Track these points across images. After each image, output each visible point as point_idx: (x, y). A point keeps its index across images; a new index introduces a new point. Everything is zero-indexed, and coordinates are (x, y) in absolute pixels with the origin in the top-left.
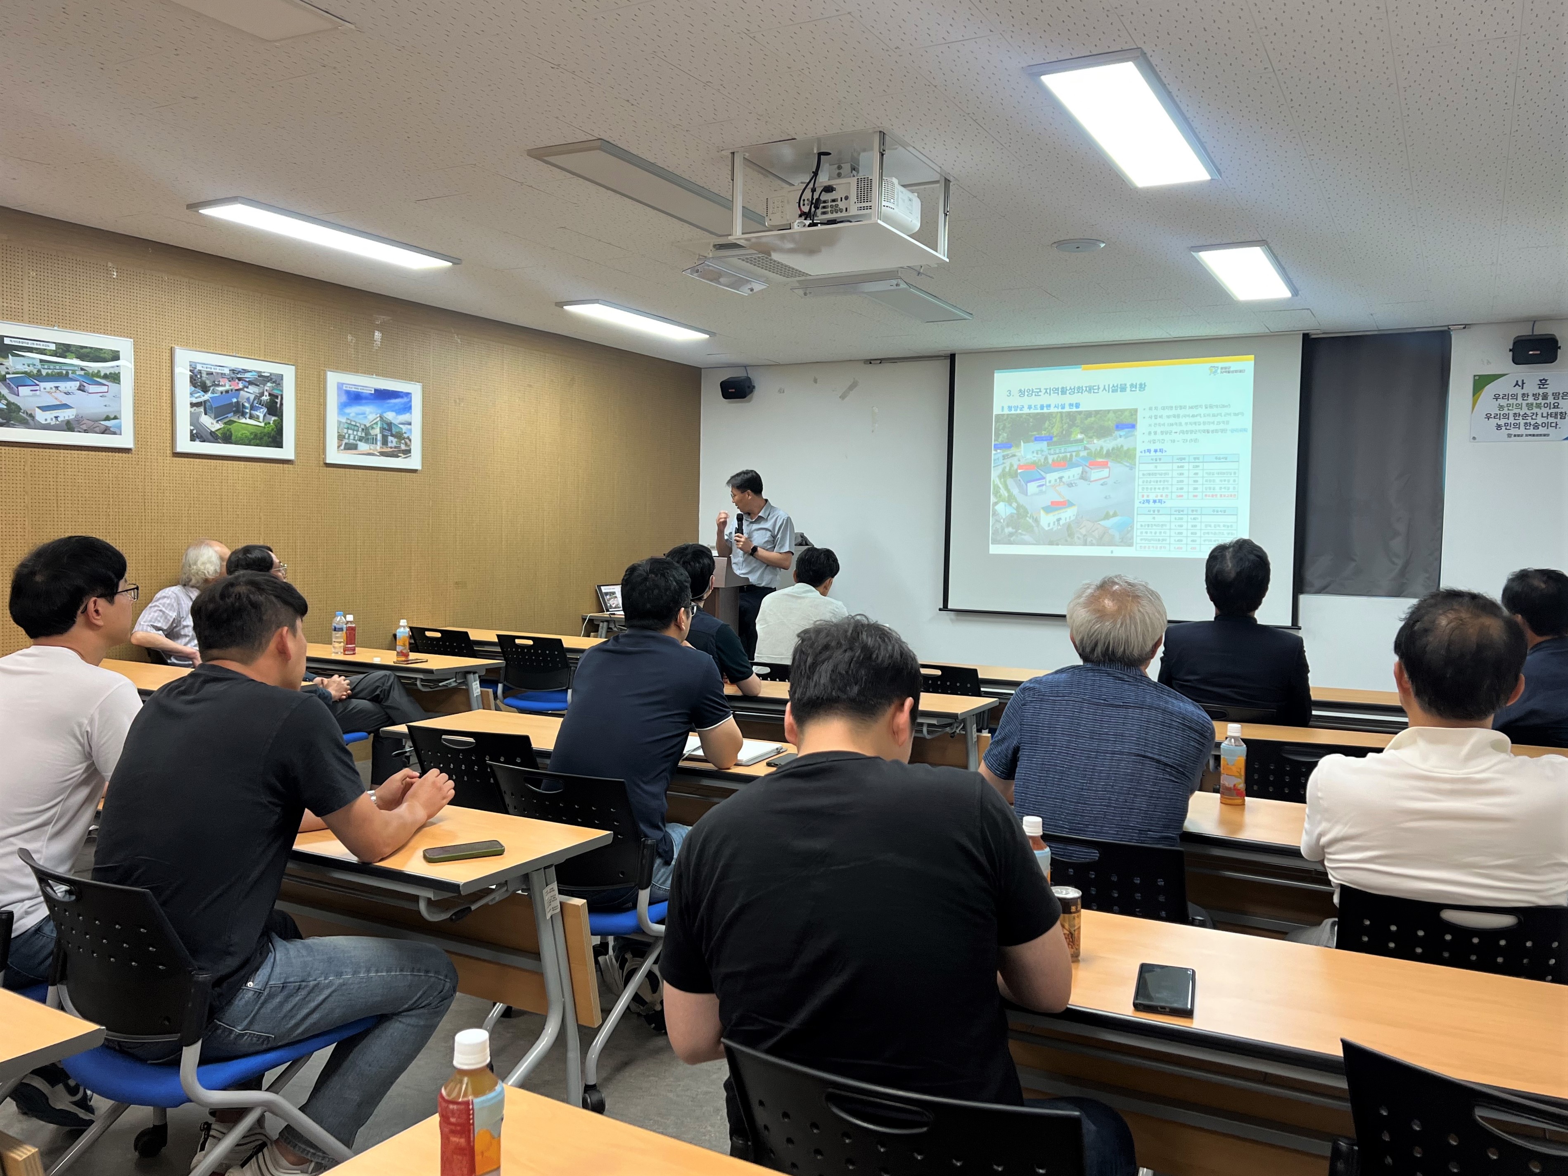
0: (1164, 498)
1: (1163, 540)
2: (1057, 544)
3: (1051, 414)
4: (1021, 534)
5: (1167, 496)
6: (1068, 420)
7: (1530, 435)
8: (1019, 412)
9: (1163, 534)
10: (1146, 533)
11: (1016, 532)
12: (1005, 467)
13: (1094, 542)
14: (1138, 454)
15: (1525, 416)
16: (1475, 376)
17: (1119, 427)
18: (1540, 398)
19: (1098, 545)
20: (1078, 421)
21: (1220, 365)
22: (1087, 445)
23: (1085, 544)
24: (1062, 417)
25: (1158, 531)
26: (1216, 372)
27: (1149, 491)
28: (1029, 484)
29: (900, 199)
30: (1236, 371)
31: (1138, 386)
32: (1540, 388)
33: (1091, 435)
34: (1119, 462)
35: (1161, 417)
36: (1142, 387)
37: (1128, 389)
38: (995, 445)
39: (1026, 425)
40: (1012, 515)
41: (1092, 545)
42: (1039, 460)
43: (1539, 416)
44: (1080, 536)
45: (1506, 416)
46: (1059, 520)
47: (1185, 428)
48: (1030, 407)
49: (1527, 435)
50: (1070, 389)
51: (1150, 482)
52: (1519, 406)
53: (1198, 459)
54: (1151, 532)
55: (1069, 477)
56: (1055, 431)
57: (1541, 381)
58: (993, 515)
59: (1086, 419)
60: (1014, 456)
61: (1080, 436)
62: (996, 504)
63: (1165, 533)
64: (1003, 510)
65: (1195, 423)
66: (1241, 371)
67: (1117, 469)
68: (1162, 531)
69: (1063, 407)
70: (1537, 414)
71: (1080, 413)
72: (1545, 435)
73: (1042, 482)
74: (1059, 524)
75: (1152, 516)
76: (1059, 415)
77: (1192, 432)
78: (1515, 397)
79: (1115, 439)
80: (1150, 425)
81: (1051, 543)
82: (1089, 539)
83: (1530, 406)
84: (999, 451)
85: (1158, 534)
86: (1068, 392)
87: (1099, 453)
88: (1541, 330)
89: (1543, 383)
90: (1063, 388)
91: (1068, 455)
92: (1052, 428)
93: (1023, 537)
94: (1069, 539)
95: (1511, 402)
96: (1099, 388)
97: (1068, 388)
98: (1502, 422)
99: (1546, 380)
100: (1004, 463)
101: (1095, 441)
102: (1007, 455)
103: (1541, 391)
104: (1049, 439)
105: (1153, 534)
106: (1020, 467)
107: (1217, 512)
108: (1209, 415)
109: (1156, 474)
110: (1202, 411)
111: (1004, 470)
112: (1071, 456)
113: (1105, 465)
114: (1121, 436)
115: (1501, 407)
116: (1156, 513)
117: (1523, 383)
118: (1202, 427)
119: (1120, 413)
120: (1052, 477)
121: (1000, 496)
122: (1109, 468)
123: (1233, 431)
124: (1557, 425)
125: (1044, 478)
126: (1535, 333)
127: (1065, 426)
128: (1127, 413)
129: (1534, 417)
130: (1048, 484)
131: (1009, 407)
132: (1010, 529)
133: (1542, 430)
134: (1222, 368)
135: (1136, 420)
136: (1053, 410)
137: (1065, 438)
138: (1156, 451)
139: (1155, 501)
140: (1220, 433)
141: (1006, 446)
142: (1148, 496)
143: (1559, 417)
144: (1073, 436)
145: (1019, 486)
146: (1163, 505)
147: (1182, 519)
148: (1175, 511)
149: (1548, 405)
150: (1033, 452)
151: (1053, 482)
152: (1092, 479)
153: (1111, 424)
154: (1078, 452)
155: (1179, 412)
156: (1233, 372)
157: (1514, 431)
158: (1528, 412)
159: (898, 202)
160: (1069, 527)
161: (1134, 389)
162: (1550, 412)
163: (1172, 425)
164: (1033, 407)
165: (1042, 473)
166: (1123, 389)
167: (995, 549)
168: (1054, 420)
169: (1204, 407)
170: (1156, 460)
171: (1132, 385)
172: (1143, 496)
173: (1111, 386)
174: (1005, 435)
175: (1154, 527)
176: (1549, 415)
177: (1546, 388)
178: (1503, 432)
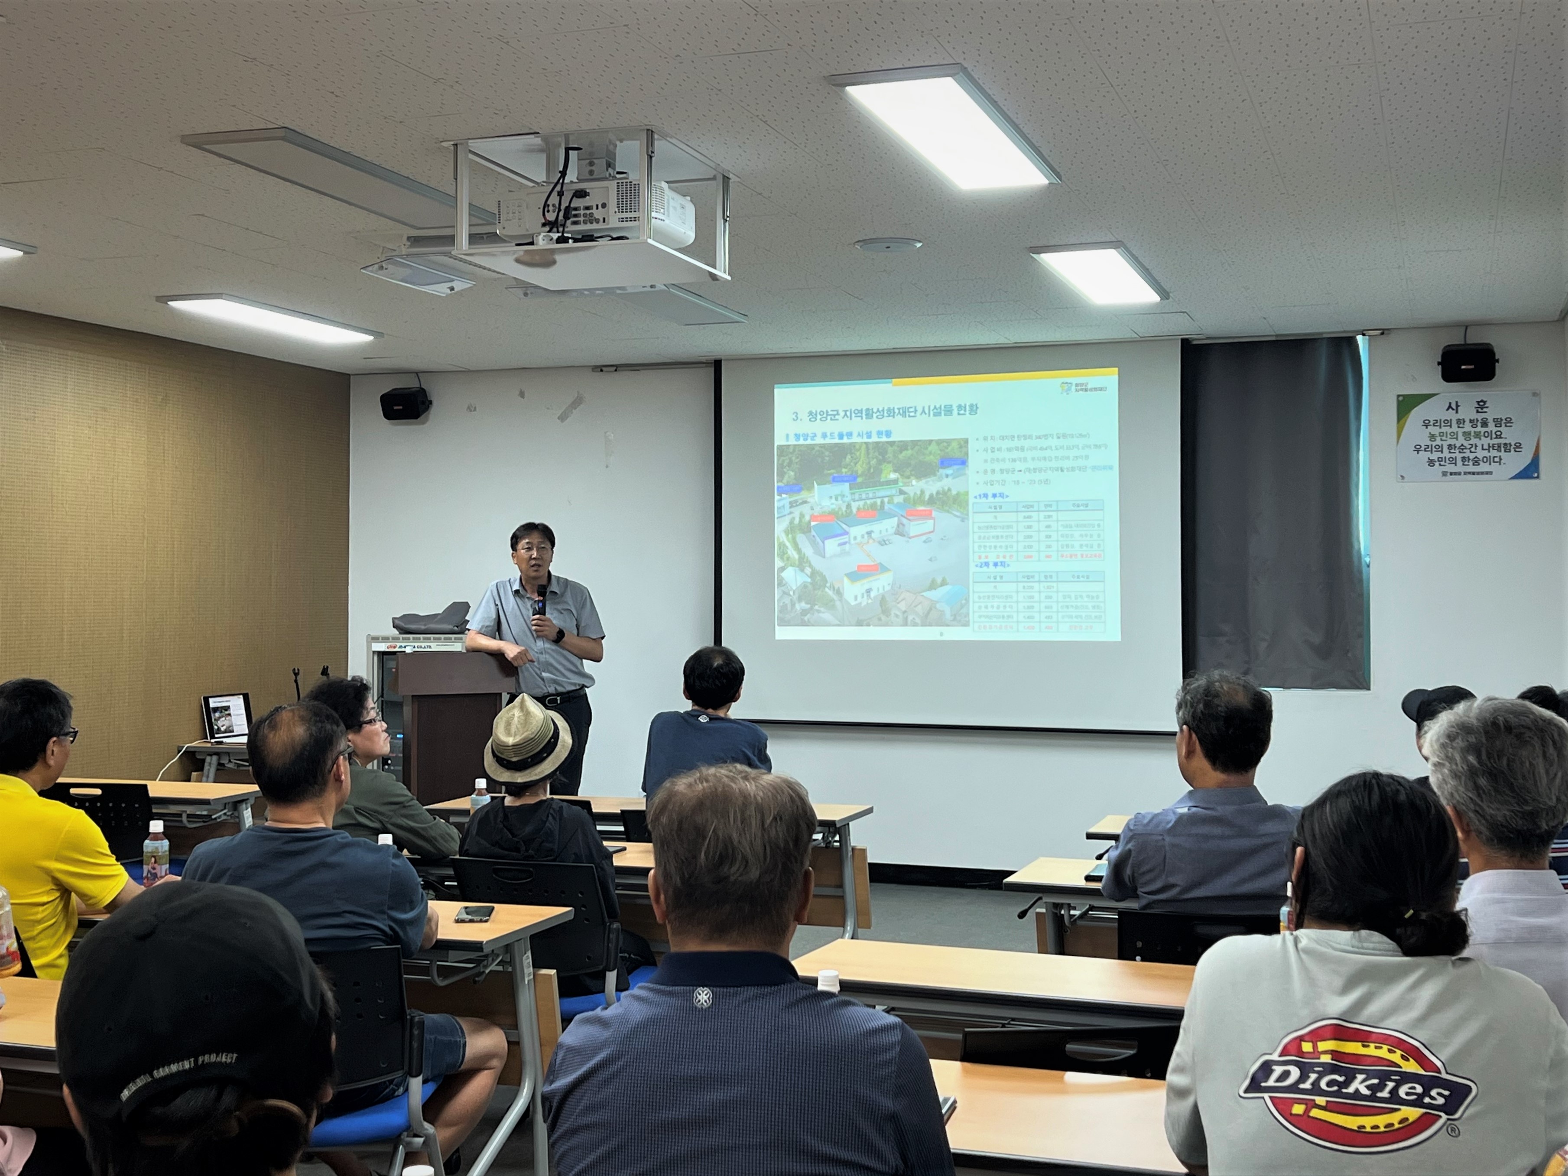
0: (1007, 560)
1: (1009, 617)
2: (869, 625)
3: (853, 445)
4: (819, 611)
5: (1011, 556)
6: (876, 454)
7: (1470, 473)
8: (809, 442)
9: (1008, 609)
10: (986, 607)
11: (811, 608)
12: (794, 518)
13: (918, 621)
14: (971, 500)
15: (1462, 448)
16: (1399, 396)
17: (946, 462)
18: (1479, 424)
19: (924, 625)
20: (890, 455)
21: (1075, 381)
22: (904, 489)
23: (905, 624)
24: (867, 449)
25: (1002, 605)
26: (1069, 389)
27: (988, 549)
28: (826, 542)
29: (671, 209)
30: (1095, 389)
31: (968, 408)
32: (1478, 412)
33: (908, 473)
34: (948, 512)
35: (999, 449)
36: (974, 409)
37: (955, 412)
38: (778, 487)
39: (820, 460)
40: (804, 586)
41: (915, 625)
42: (840, 508)
43: (1479, 448)
44: (898, 613)
45: (1440, 449)
46: (869, 591)
47: (1031, 465)
48: (824, 436)
49: (1465, 473)
50: (878, 410)
51: (988, 538)
52: (1455, 436)
53: (1050, 506)
54: (993, 607)
55: (881, 532)
56: (860, 468)
57: (1478, 402)
58: (778, 585)
59: (901, 452)
60: (805, 502)
61: (893, 476)
62: (782, 569)
63: (1011, 607)
64: (793, 578)
65: (1045, 459)
66: (1101, 389)
67: (944, 521)
68: (1008, 604)
69: (869, 435)
70: (1476, 446)
71: (892, 443)
72: (1487, 473)
73: (845, 538)
74: (869, 596)
75: (993, 584)
76: (864, 446)
77: (1040, 470)
78: (1448, 423)
79: (940, 479)
80: (986, 461)
81: (859, 623)
82: (910, 618)
84: (784, 496)
85: (1001, 609)
86: (875, 415)
87: (919, 500)
88: (1475, 338)
89: (1481, 405)
90: (868, 410)
91: (879, 501)
92: (856, 464)
93: (821, 615)
94: (883, 618)
95: (1444, 429)
96: (916, 411)
97: (875, 410)
98: (1435, 456)
99: (1485, 402)
100: (791, 513)
101: (914, 482)
102: (796, 501)
103: (1480, 416)
104: (852, 479)
105: (995, 609)
106: (813, 518)
107: (1078, 577)
108: (1062, 447)
109: (995, 527)
110: (1053, 442)
111: (791, 522)
112: (882, 502)
113: (928, 515)
114: (947, 476)
115: (1432, 437)
116: (998, 579)
117: (1457, 406)
118: (1054, 464)
119: (945, 444)
120: (857, 531)
121: (788, 558)
122: (934, 519)
123: (1094, 468)
125: (846, 533)
126: (1469, 341)
127: (874, 462)
128: (955, 445)
129: (1473, 450)
130: (852, 542)
131: (796, 435)
132: (804, 605)
133: (1484, 467)
134: (1077, 385)
135: (967, 454)
136: (855, 439)
137: (873, 479)
138: (994, 496)
139: (996, 565)
140: (1077, 471)
141: (792, 488)
142: (987, 557)
143: (1503, 449)
144: (883, 475)
145: (813, 543)
146: (1007, 569)
147: (1032, 587)
148: (1024, 577)
149: (1488, 435)
150: (831, 497)
151: (859, 539)
152: (912, 534)
153: (934, 459)
154: (891, 497)
155: (1022, 443)
156: (1091, 390)
157: (1450, 468)
158: (1466, 444)
159: (668, 211)
160: (883, 600)
161: (962, 412)
162: (1492, 442)
163: (1014, 460)
164: (828, 434)
165: (844, 526)
166: (949, 411)
167: (783, 633)
168: (858, 454)
169: (1055, 437)
170: (996, 508)
171: (960, 407)
172: (980, 557)
173: (932, 408)
174: (792, 473)
175: (996, 600)
176: (1491, 447)
177: (1485, 412)
178: (1437, 469)
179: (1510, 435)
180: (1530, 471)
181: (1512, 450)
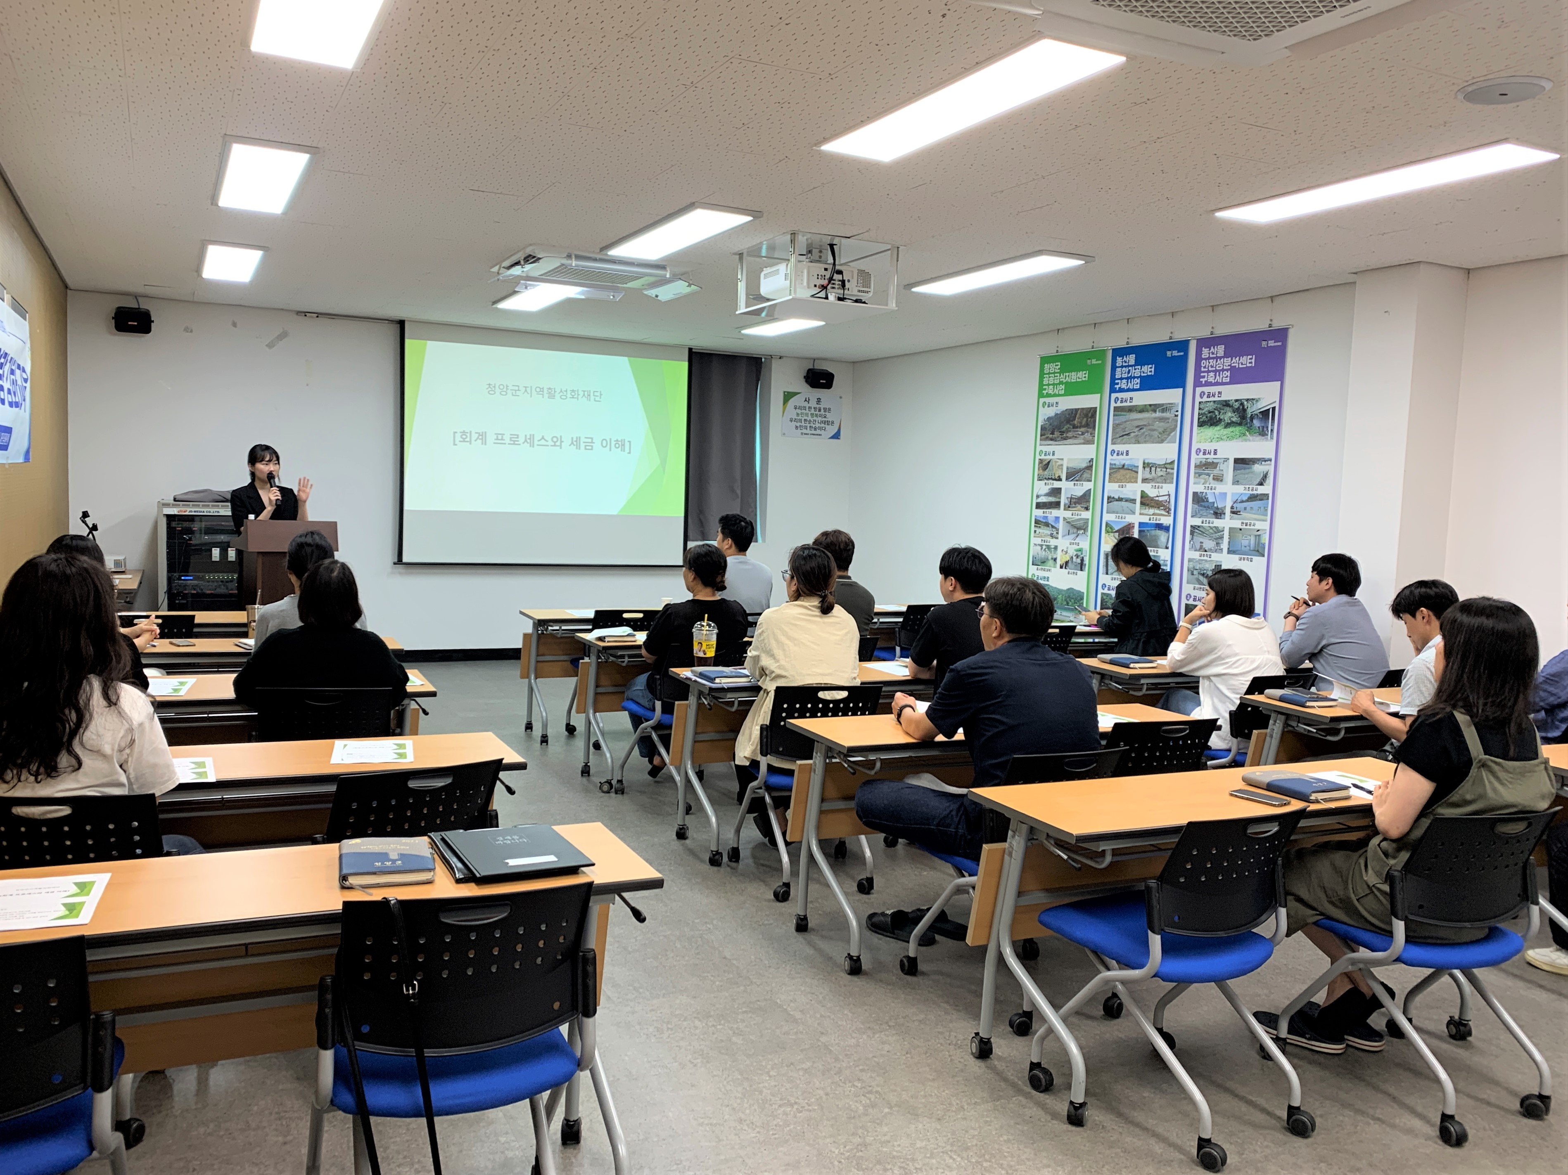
7: (813, 435)
15: (810, 421)
16: (784, 392)
18: (817, 410)
32: (817, 404)
45: (800, 421)
49: (811, 435)
52: (807, 415)
57: (819, 399)
70: (816, 421)
72: (820, 435)
78: (805, 408)
83: (812, 415)
89: (819, 401)
95: (803, 411)
98: (798, 424)
99: (821, 399)
103: (818, 406)
115: (798, 414)
117: (809, 400)
124: (825, 429)
126: (820, 368)
129: (814, 423)
133: (818, 432)
143: (826, 424)
149: (821, 416)
157: (805, 431)
158: (812, 419)
162: (822, 420)
176: (822, 422)
177: (820, 404)
178: (799, 431)
179: (830, 417)
180: (837, 436)
181: (830, 424)
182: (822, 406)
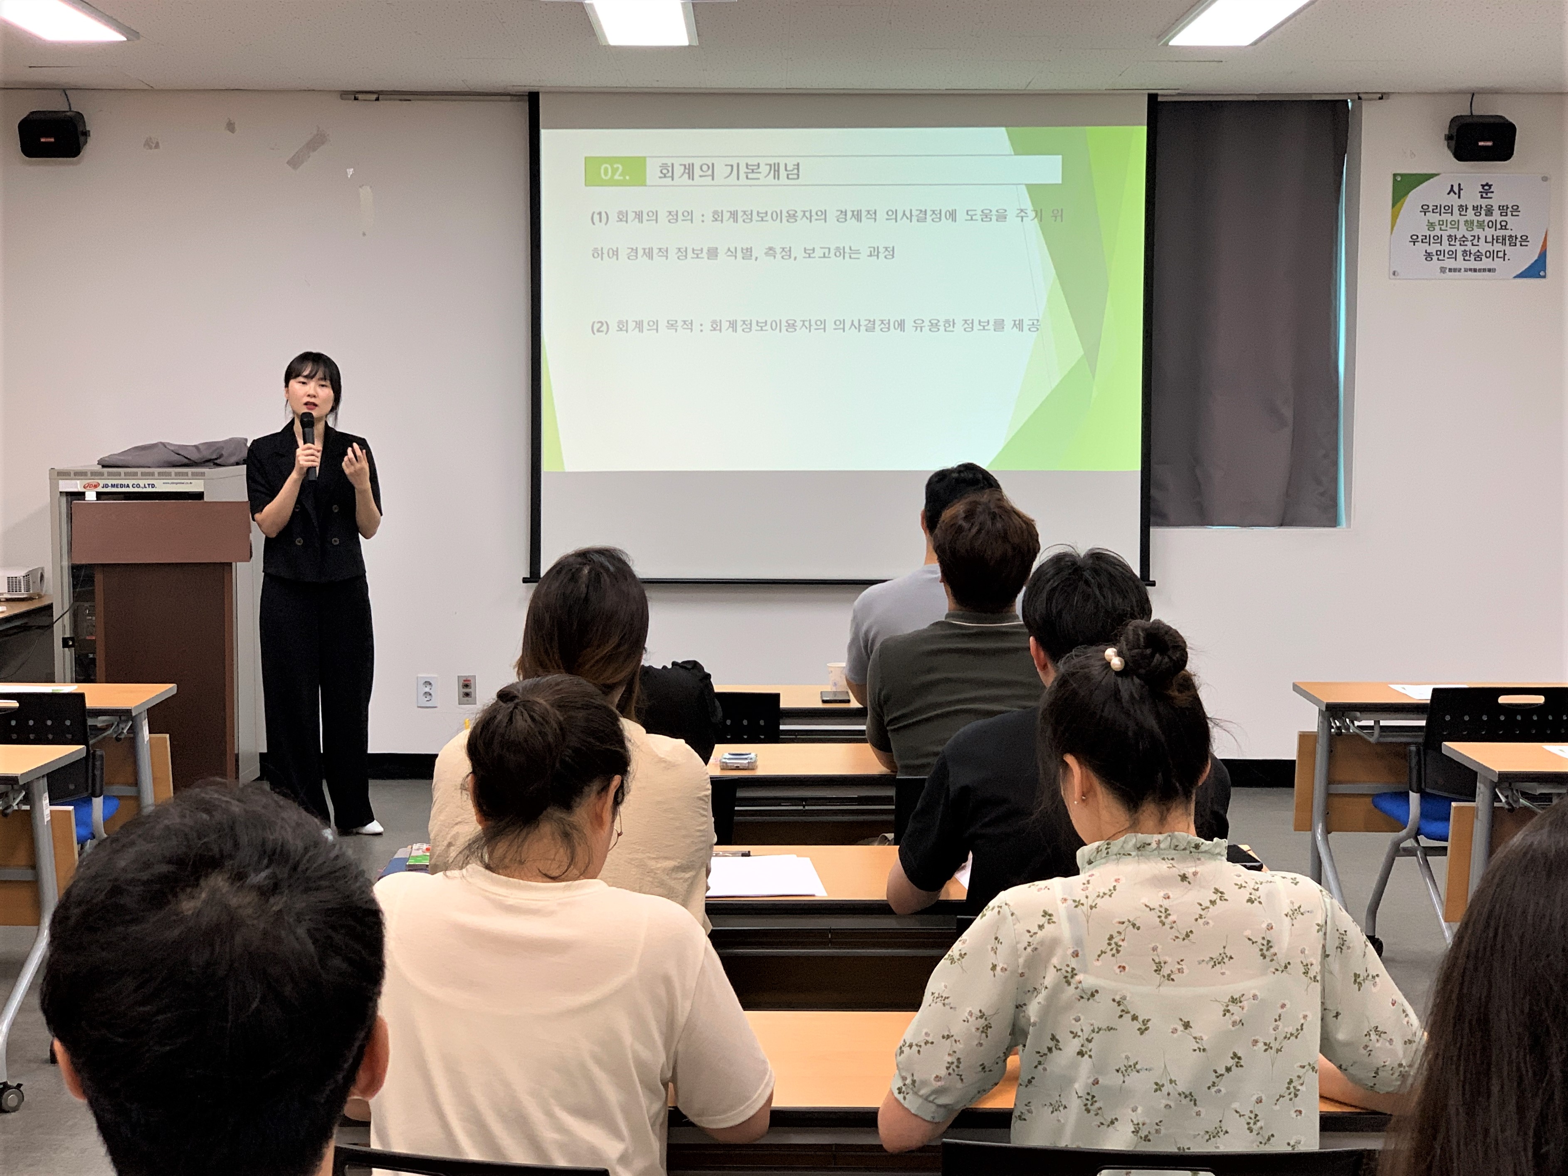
7: (1470, 270)
15: (1463, 240)
16: (1395, 175)
18: (1483, 212)
32: (1482, 197)
43: (1482, 240)
45: (1439, 239)
49: (1466, 270)
52: (1455, 225)
57: (1483, 186)
70: (1479, 238)
72: (1489, 270)
78: (1449, 209)
83: (1469, 224)
88: (1484, 108)
89: (1486, 189)
95: (1444, 217)
98: (1433, 248)
99: (1490, 186)
103: (1484, 203)
115: (1431, 225)
117: (1460, 189)
124: (1505, 254)
126: (1476, 113)
129: (1475, 242)
133: (1487, 263)
143: (1508, 242)
149: (1493, 225)
157: (1450, 263)
158: (1468, 235)
162: (1496, 234)
176: (1495, 239)
177: (1491, 198)
178: (1435, 263)
179: (1516, 226)
180: (1537, 269)
181: (1518, 244)
182: (1495, 201)
